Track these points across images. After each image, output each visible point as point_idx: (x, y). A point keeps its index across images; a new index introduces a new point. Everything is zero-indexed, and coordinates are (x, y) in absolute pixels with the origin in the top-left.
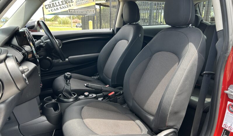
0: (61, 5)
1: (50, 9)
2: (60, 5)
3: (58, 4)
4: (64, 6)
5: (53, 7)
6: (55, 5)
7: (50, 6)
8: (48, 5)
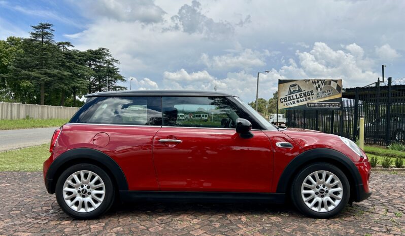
0: (299, 98)
1: (285, 103)
2: (297, 98)
3: (295, 97)
4: (302, 99)
5: (289, 100)
6: (292, 99)
7: (286, 99)
8: (284, 98)
